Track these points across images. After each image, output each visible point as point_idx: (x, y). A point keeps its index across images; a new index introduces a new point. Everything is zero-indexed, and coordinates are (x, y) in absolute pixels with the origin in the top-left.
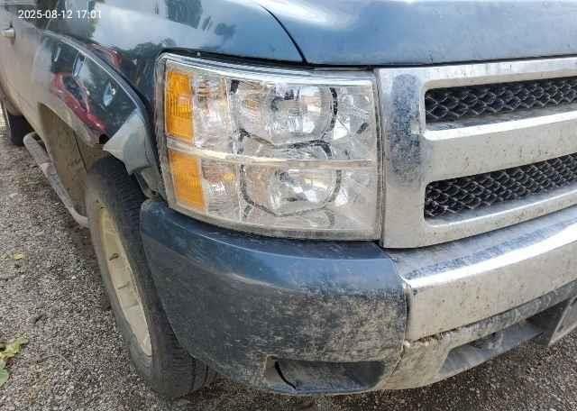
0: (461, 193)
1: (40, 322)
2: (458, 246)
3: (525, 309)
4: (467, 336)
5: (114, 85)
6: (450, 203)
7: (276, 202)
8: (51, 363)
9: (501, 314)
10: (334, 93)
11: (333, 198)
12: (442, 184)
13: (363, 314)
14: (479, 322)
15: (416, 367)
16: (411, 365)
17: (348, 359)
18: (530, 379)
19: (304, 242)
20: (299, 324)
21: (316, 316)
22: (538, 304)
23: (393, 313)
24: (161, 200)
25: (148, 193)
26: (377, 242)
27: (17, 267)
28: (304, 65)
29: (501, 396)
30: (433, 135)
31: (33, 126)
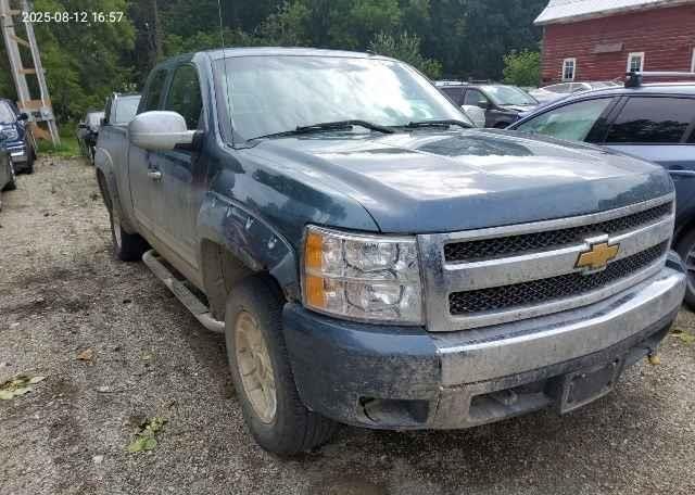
0: (474, 300)
1: (173, 407)
2: (476, 332)
3: (525, 376)
4: (482, 389)
5: (252, 218)
6: (467, 305)
7: (365, 303)
8: (188, 435)
9: (506, 377)
10: (397, 245)
11: (399, 302)
12: (461, 294)
13: (414, 367)
14: (490, 380)
15: (451, 406)
16: (447, 406)
17: (406, 398)
18: (569, 455)
19: (381, 326)
20: (377, 373)
21: (387, 368)
22: (535, 374)
23: (431, 367)
24: (298, 302)
25: (288, 299)
26: (423, 327)
27: (147, 366)
28: (379, 233)
29: (544, 467)
30: (449, 267)
31: (151, 243)
